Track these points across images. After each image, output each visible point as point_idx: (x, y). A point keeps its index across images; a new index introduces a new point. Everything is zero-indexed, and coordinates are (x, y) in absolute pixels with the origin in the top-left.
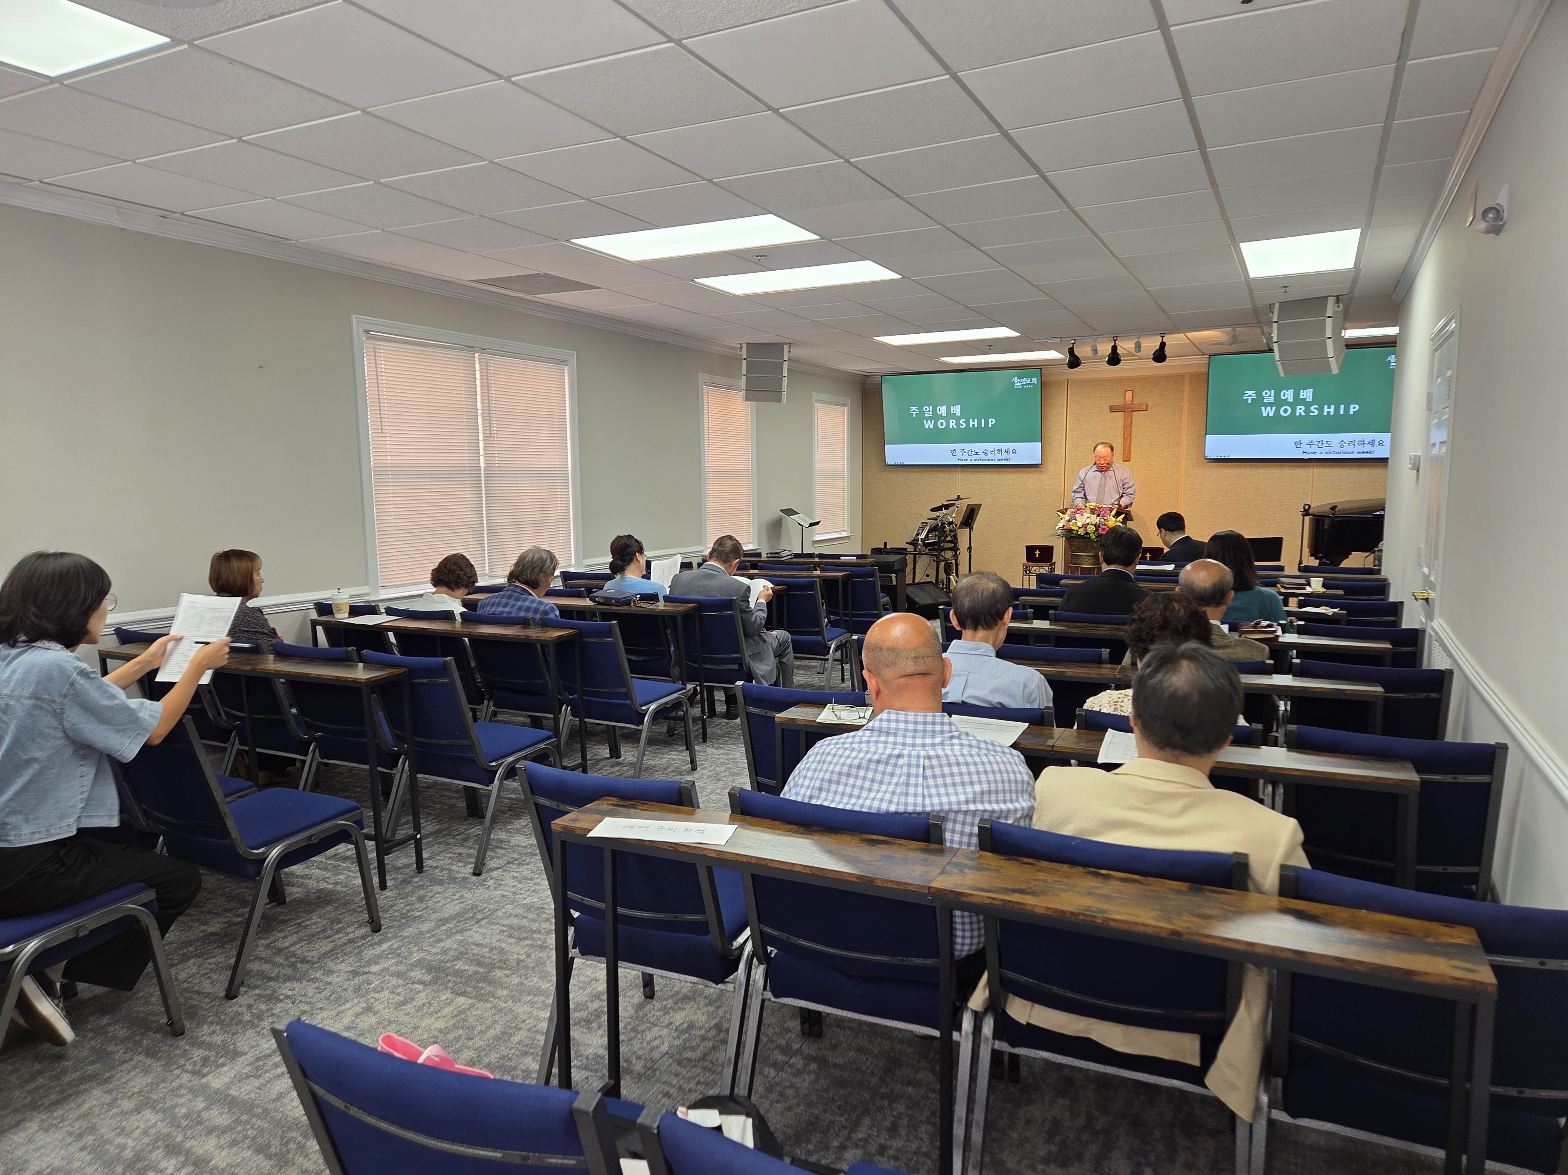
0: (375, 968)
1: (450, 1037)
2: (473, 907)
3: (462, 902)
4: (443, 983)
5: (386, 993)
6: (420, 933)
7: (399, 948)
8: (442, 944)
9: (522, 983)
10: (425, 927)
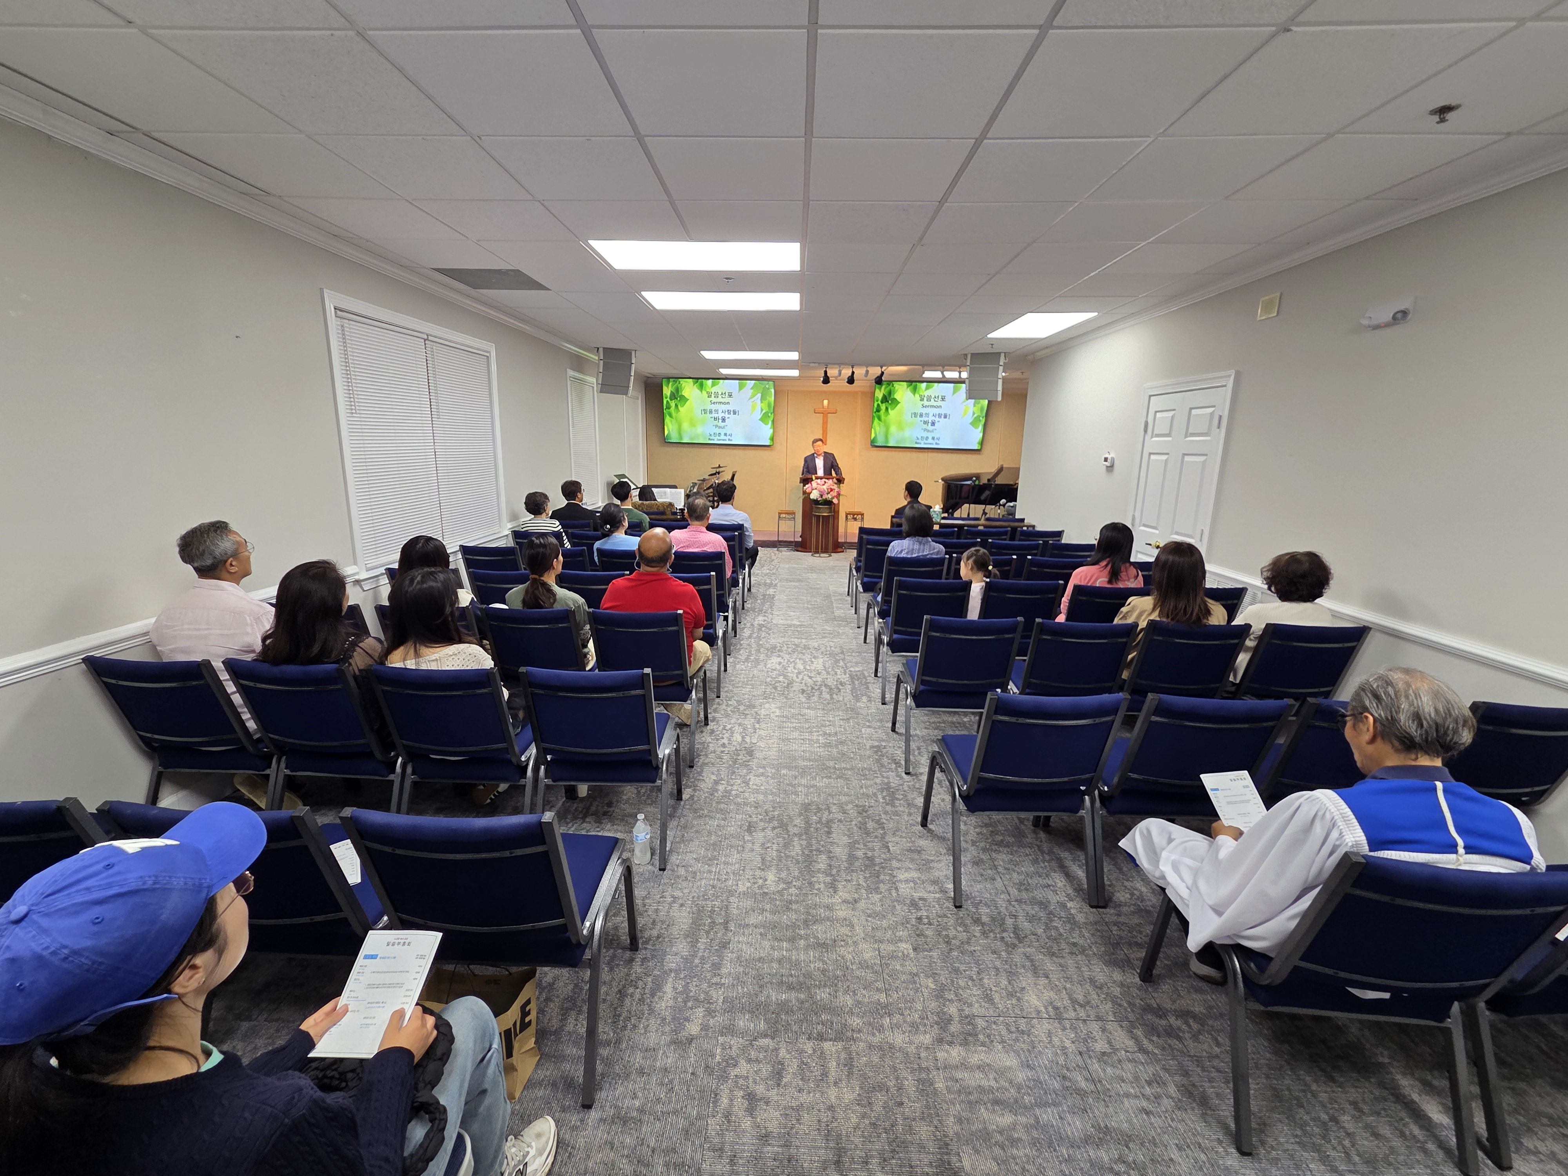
0: (693, 1029)
1: (878, 1107)
2: (700, 910)
3: (682, 905)
4: (786, 1031)
5: (743, 1063)
6: (686, 960)
7: (686, 990)
8: (724, 971)
9: (859, 1002)
10: (682, 947)
